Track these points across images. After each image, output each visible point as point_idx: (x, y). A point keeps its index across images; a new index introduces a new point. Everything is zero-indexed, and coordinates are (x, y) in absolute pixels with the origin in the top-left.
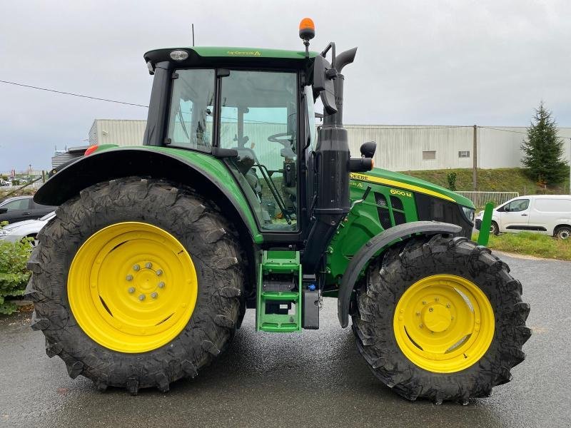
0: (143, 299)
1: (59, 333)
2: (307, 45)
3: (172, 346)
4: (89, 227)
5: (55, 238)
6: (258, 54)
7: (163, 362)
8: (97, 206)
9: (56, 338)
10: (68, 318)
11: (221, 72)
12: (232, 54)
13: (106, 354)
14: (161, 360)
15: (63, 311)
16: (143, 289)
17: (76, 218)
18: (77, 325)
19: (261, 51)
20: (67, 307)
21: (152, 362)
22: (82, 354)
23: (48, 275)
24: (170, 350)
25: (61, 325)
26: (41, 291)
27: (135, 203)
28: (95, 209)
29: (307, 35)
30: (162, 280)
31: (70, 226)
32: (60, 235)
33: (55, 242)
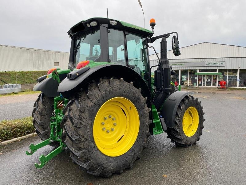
0: (108, 132)
1: (92, 155)
2: (153, 28)
3: (133, 148)
4: (102, 101)
5: (88, 108)
6: (140, 29)
7: (131, 156)
8: (106, 91)
9: (90, 159)
10: (95, 147)
11: (126, 33)
12: (133, 27)
13: (111, 159)
14: (130, 155)
15: (92, 144)
16: (107, 128)
17: (98, 97)
18: (98, 149)
19: (141, 28)
20: (93, 142)
21: (128, 157)
22: (102, 162)
23: (85, 127)
24: (133, 150)
25: (92, 151)
26: (82, 136)
27: (120, 88)
28: (105, 92)
29: (153, 25)
30: (114, 122)
31: (95, 101)
32: (90, 106)
33: (89, 110)
